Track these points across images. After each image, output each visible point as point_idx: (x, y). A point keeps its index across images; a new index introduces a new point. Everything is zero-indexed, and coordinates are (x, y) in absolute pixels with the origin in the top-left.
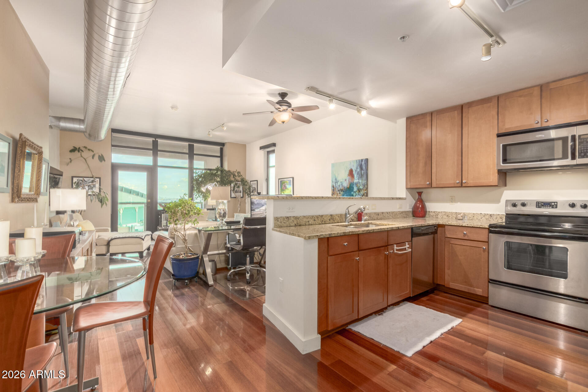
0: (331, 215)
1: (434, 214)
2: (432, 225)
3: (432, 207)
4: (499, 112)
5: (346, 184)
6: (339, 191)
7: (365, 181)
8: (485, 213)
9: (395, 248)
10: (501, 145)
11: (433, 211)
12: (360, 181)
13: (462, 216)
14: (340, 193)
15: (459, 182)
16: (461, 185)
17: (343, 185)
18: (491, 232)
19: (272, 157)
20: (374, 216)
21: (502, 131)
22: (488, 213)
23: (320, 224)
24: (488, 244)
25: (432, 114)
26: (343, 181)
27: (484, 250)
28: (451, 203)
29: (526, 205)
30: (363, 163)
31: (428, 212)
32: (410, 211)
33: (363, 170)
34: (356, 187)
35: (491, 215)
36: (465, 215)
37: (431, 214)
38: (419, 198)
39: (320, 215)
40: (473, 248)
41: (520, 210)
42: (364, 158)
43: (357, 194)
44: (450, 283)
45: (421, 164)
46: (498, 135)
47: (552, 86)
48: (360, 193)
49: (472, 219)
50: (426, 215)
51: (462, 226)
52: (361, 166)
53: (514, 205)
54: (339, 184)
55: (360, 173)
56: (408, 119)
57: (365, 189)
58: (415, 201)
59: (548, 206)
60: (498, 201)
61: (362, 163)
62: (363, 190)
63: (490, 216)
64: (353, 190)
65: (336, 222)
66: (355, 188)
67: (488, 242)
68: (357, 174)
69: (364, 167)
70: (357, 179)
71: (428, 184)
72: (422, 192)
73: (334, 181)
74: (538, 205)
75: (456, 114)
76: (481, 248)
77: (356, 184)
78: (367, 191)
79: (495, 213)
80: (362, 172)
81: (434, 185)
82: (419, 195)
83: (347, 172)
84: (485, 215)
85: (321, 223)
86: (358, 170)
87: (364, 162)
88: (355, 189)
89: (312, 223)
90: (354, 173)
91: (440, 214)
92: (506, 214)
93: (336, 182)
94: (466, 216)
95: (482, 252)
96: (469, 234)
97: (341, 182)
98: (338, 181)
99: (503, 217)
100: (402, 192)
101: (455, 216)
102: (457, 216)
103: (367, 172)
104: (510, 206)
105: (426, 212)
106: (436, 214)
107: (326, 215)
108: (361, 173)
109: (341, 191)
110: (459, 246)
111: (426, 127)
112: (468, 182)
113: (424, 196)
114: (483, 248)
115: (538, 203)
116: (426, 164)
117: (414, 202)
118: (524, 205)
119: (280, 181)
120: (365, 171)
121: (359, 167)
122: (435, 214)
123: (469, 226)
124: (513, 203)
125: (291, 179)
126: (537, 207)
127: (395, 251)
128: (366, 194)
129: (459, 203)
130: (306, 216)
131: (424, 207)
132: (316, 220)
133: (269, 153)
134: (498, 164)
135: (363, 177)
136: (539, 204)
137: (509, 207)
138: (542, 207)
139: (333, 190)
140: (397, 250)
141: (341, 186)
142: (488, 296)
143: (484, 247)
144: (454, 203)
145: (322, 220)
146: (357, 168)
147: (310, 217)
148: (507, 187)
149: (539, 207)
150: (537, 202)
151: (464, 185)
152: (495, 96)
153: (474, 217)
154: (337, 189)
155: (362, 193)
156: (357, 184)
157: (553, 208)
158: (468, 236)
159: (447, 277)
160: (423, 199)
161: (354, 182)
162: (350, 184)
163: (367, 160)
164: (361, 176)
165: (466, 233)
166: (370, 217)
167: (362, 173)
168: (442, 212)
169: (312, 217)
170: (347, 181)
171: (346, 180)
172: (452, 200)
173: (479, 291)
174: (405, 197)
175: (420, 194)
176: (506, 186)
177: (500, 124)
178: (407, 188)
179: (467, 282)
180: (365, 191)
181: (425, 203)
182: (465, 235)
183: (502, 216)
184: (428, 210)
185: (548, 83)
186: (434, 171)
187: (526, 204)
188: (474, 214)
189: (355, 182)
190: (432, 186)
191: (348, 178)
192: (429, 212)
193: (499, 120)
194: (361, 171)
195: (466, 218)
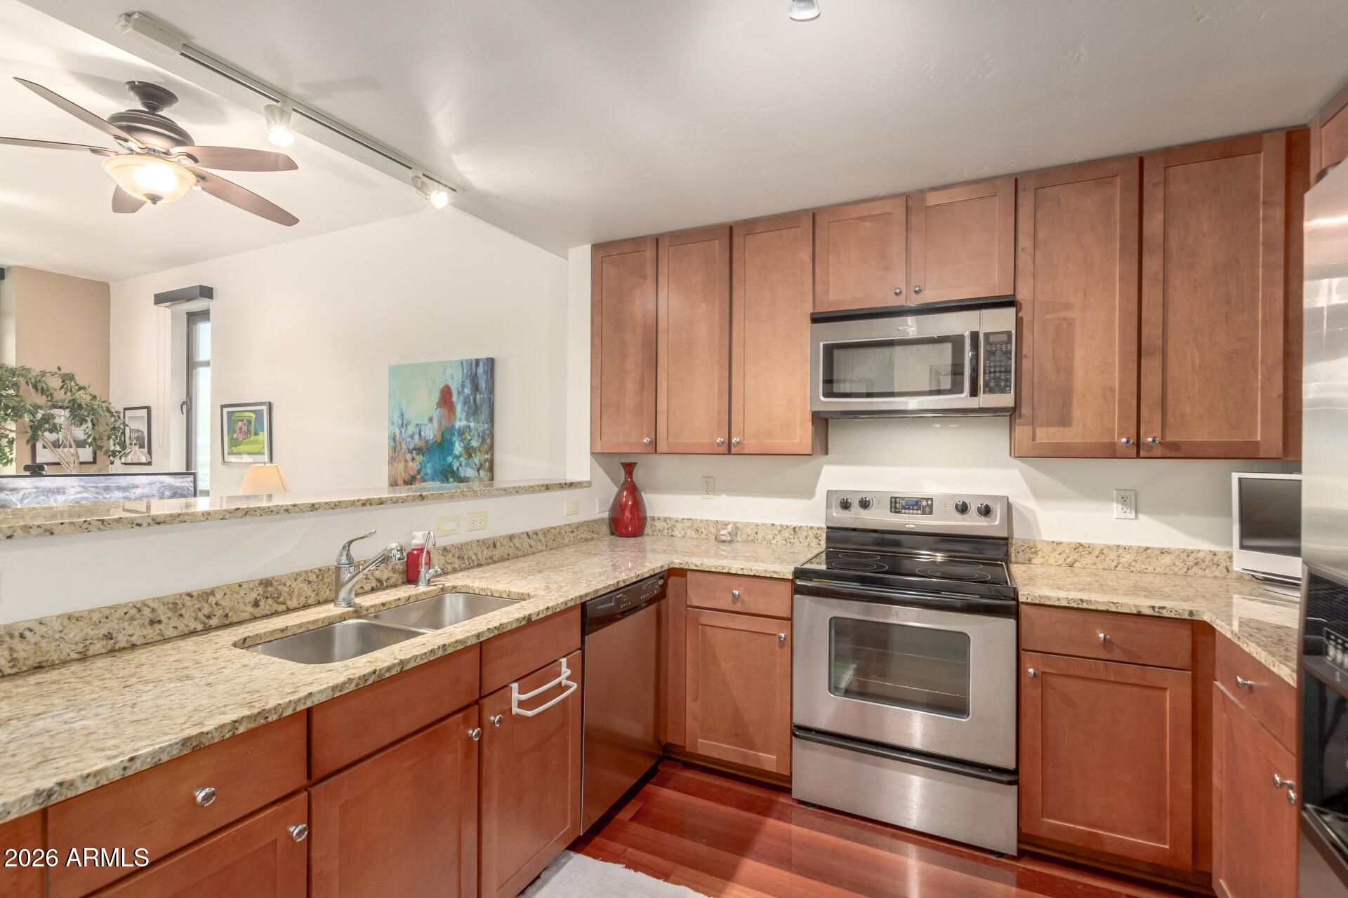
0: (266, 583)
1: (664, 524)
2: (651, 576)
3: (659, 505)
4: (817, 256)
5: (431, 433)
6: (410, 452)
7: (486, 425)
8: (783, 523)
9: (516, 695)
10: (822, 344)
11: (662, 515)
12: (472, 425)
13: (730, 534)
14: (413, 459)
15: (723, 442)
16: (729, 449)
17: (423, 434)
18: (798, 590)
19: (204, 331)
20: (476, 554)
21: (823, 308)
22: (788, 524)
23: (194, 633)
24: (792, 624)
25: (657, 240)
26: (424, 423)
27: (782, 643)
28: (706, 496)
29: (869, 505)
30: (481, 370)
31: (649, 520)
32: (603, 519)
33: (481, 393)
34: (461, 441)
35: (795, 528)
36: (737, 528)
37: (659, 525)
38: (626, 481)
39: (190, 595)
40: (756, 636)
41: (856, 518)
42: (483, 355)
43: (463, 464)
44: (699, 740)
45: (631, 385)
46: (814, 317)
47: (933, 199)
48: (470, 461)
49: (752, 541)
50: (646, 528)
51: (729, 574)
52: (474, 380)
53: (845, 505)
54: (411, 429)
55: (472, 401)
56: (596, 248)
57: (485, 447)
58: (617, 486)
59: (913, 509)
60: (809, 493)
61: (478, 372)
62: (480, 451)
63: (793, 533)
64: (450, 451)
65: (292, 603)
66: (457, 444)
67: (790, 619)
68: (465, 404)
69: (483, 385)
70: (463, 417)
71: (646, 445)
72: (636, 463)
73: (395, 420)
74: (893, 505)
75: (717, 247)
76: (776, 635)
77: (461, 433)
78: (492, 454)
79: (803, 524)
80: (478, 396)
81: (662, 446)
82: (626, 472)
83: (436, 397)
84: (783, 528)
85: (200, 627)
86: (467, 391)
87: (484, 368)
88: (458, 448)
89: (134, 639)
90: (454, 399)
91: (679, 525)
92: (828, 528)
93: (402, 425)
94: (739, 532)
95: (777, 647)
96: (745, 598)
97: (417, 425)
98: (409, 423)
99: (821, 536)
100: (580, 466)
101: (713, 530)
102: (720, 531)
103: (490, 398)
104: (836, 508)
105: (645, 519)
106: (669, 525)
107: (229, 586)
108: (475, 399)
109: (418, 454)
110: (721, 630)
111: (644, 277)
112: (745, 442)
113: (639, 476)
114: (780, 637)
115: (893, 500)
116: (642, 382)
117: (615, 490)
118: (865, 504)
119: (229, 413)
120: (485, 395)
121: (468, 384)
122: (667, 526)
123: (745, 572)
124: (843, 499)
125: (265, 408)
126: (893, 510)
127: (515, 710)
128: (487, 464)
129: (723, 496)
130: (91, 611)
131: (638, 506)
132: (163, 618)
133: (194, 318)
134: (813, 398)
135: (479, 411)
136: (896, 502)
137: (834, 509)
138: (903, 511)
139: (394, 449)
140: (522, 704)
141: (417, 437)
142: (791, 773)
143: (783, 635)
144: (712, 496)
145: (206, 610)
146: (463, 386)
147: (121, 612)
148: (829, 456)
149: (896, 512)
150: (892, 498)
151: (734, 450)
152: (805, 211)
153: (757, 533)
154: (404, 446)
155: (476, 460)
156: (464, 433)
157: (924, 513)
158: (743, 602)
159: (690, 724)
160: (638, 486)
161: (453, 427)
162: (443, 434)
163: (491, 363)
164: (474, 411)
165: (739, 596)
166: (463, 558)
167: (478, 401)
168: (683, 519)
169: (133, 611)
170: (435, 423)
171: (431, 420)
172: (709, 487)
173: (769, 761)
174: (588, 479)
175: (629, 468)
176: (827, 453)
177: (819, 287)
178: (592, 453)
179: (742, 737)
180: (486, 456)
181: (643, 494)
182: (736, 599)
183: (818, 532)
184: (649, 514)
185: (922, 192)
186: (662, 405)
187: (869, 501)
188: (757, 525)
189: (457, 427)
190: (658, 451)
191: (436, 414)
192: (653, 519)
193: (817, 279)
194: (476, 395)
195: (739, 538)
